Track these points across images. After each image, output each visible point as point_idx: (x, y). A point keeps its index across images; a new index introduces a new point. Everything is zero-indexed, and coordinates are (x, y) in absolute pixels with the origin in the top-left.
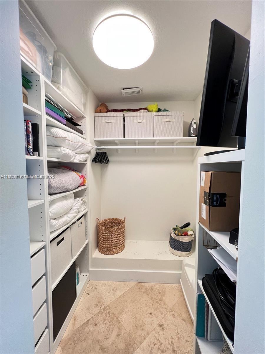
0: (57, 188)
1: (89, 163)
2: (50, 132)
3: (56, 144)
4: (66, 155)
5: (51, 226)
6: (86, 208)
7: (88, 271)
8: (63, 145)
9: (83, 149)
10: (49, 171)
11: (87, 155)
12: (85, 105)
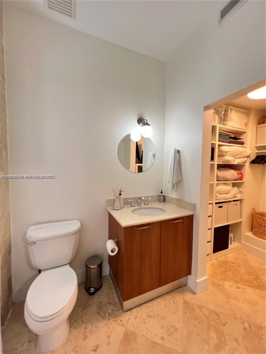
0: (221, 178)
1: (247, 165)
2: (220, 149)
3: (222, 154)
4: (227, 160)
5: (216, 196)
6: (242, 196)
7: (240, 242)
8: (226, 155)
9: (242, 155)
10: (217, 169)
11: (246, 159)
12: (246, 125)
